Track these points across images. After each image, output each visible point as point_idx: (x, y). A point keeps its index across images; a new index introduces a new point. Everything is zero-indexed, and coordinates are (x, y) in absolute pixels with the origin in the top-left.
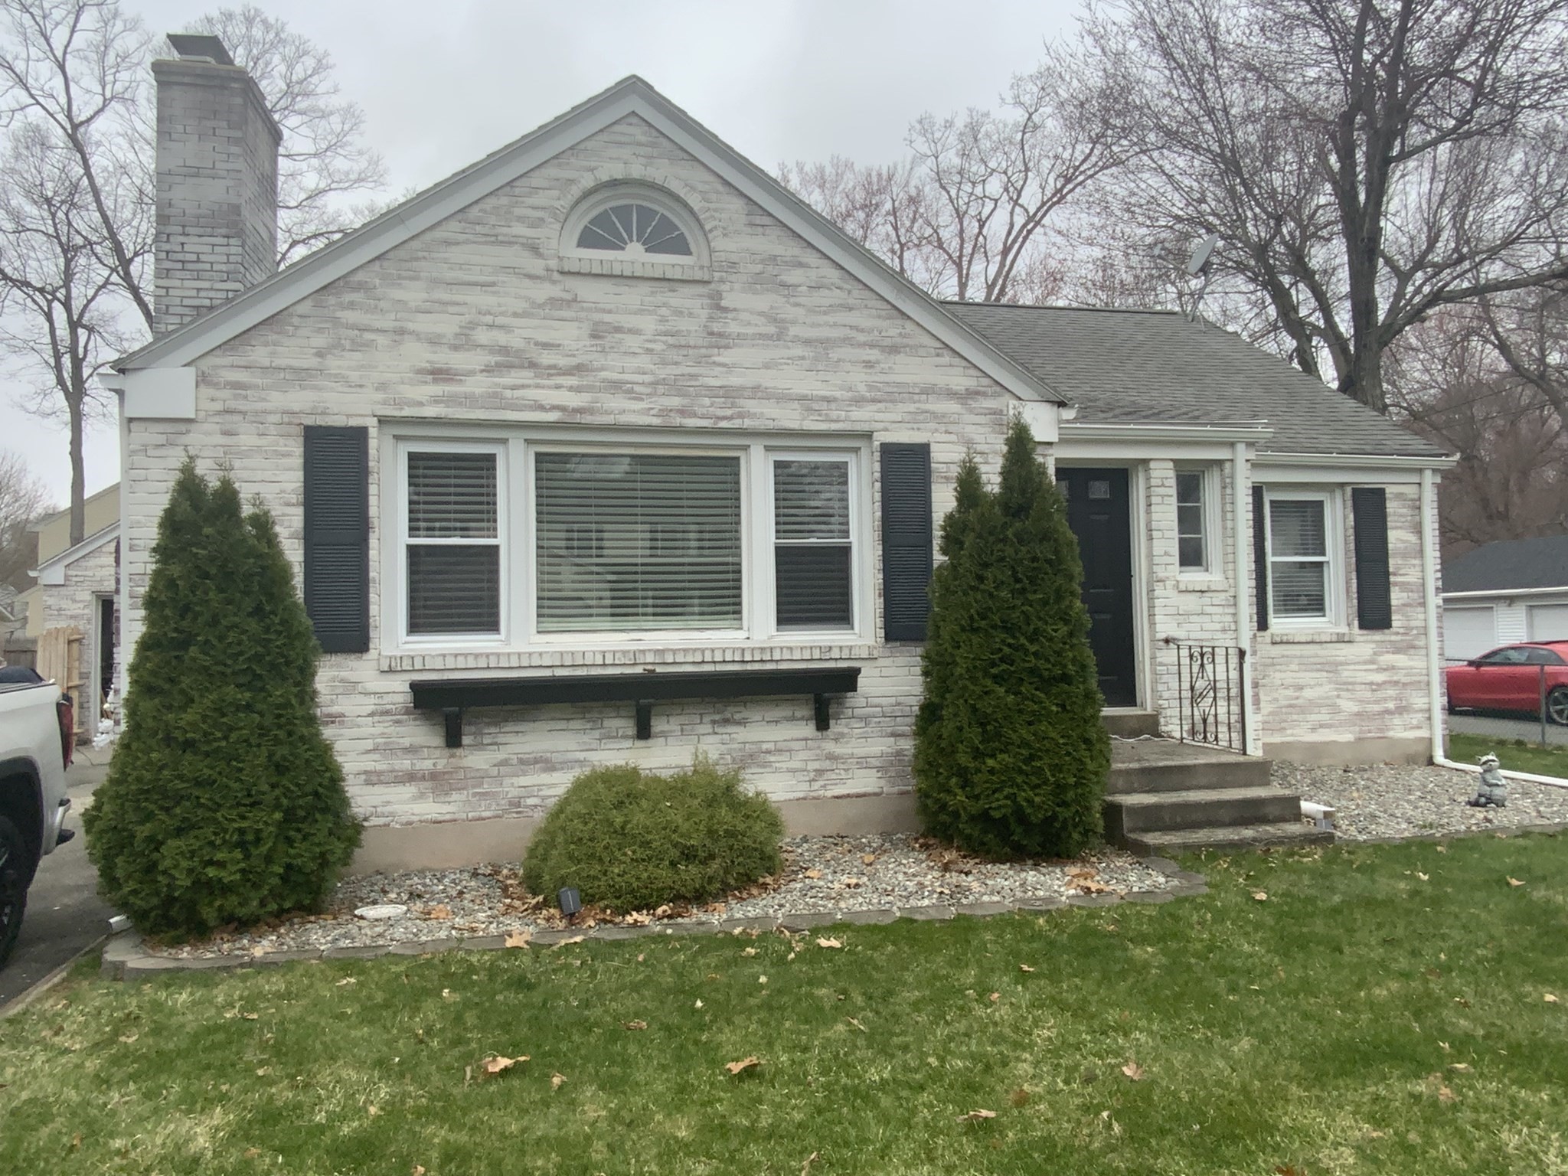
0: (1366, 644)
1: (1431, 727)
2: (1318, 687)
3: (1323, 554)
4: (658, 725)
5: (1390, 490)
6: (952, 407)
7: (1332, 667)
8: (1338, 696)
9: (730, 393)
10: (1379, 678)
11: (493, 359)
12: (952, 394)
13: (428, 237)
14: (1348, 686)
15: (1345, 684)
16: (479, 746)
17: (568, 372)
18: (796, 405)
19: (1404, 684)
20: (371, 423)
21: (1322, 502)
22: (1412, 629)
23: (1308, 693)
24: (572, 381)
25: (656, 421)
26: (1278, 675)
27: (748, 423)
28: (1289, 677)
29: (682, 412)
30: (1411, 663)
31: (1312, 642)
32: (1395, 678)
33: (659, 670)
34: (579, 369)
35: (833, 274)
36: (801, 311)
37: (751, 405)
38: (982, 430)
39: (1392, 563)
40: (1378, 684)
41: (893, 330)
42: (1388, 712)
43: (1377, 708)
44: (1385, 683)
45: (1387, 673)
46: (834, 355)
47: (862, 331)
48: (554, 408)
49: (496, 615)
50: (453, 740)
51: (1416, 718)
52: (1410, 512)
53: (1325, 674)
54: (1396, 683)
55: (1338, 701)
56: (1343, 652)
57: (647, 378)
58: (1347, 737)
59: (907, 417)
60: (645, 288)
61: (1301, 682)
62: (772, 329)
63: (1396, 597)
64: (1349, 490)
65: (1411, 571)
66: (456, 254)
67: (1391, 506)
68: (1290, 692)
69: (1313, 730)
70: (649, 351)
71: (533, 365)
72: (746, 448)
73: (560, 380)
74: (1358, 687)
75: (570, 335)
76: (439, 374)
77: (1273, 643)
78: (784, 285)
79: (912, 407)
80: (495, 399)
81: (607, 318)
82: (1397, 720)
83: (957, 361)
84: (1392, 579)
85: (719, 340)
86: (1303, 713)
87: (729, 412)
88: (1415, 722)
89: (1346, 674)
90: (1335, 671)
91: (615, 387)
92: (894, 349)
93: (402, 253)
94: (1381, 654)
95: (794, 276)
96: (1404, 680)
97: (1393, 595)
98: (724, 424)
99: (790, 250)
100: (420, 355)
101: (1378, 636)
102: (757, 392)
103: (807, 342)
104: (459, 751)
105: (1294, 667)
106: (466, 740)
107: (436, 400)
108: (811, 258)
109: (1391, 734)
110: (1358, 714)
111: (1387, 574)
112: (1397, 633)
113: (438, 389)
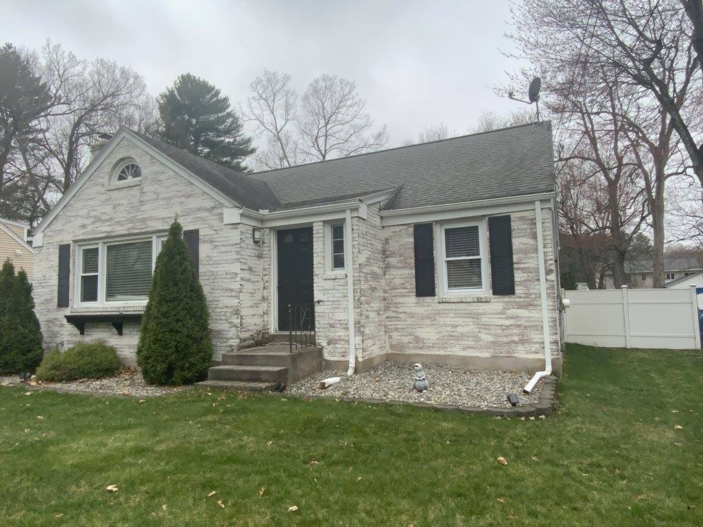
0: (498, 303)
1: (544, 353)
2: (467, 327)
3: (478, 255)
4: (125, 331)
5: (512, 216)
6: (205, 214)
7: (476, 316)
8: (480, 332)
9: (144, 220)
10: (508, 322)
11: (94, 220)
12: (206, 210)
13: (83, 188)
14: (486, 327)
15: (483, 325)
16: (88, 335)
17: (108, 221)
18: (161, 221)
19: (525, 327)
20: (71, 242)
21: (477, 227)
22: (532, 294)
23: (459, 329)
24: (109, 223)
25: (126, 232)
26: (442, 319)
27: (149, 229)
28: (448, 321)
29: (132, 228)
30: (531, 315)
31: (461, 302)
32: (519, 323)
33: (124, 313)
34: (110, 219)
35: (172, 174)
36: (163, 189)
37: (149, 223)
38: (216, 221)
39: (515, 258)
40: (507, 326)
41: (188, 189)
42: (514, 342)
43: (505, 340)
44: (511, 325)
45: (513, 320)
46: (172, 202)
47: (179, 191)
48: (105, 232)
49: (96, 296)
50: (82, 333)
51: (535, 347)
52: (529, 227)
53: (471, 320)
54: (519, 326)
55: (479, 334)
56: (484, 308)
57: (124, 219)
58: (486, 355)
59: (193, 220)
60: (125, 190)
61: (456, 323)
62: (155, 197)
63: (518, 276)
64: (487, 218)
65: (531, 261)
66: (88, 191)
67: (514, 225)
68: (449, 329)
69: (464, 349)
70: (126, 210)
71: (101, 220)
72: (151, 237)
73: (106, 223)
74: (492, 327)
75: (108, 209)
76: (83, 226)
77: (440, 303)
78: (159, 181)
79: (194, 216)
80: (93, 232)
81: (117, 202)
82: (520, 348)
83: (208, 197)
84: (515, 266)
85: (142, 203)
86: (457, 340)
87: (144, 227)
88: (533, 349)
89: (485, 320)
90: (477, 318)
91: (118, 223)
92: (189, 196)
93: (78, 193)
94: (509, 309)
95: (162, 177)
96: (527, 324)
97: (516, 275)
98: (143, 231)
99: (162, 168)
100: (80, 221)
101: (506, 299)
102: (152, 218)
103: (165, 199)
104: (84, 336)
105: (451, 315)
106: (85, 333)
107: (83, 234)
108: (166, 170)
109: (516, 355)
110: (493, 342)
111: (512, 264)
112: (520, 297)
113: (83, 231)
